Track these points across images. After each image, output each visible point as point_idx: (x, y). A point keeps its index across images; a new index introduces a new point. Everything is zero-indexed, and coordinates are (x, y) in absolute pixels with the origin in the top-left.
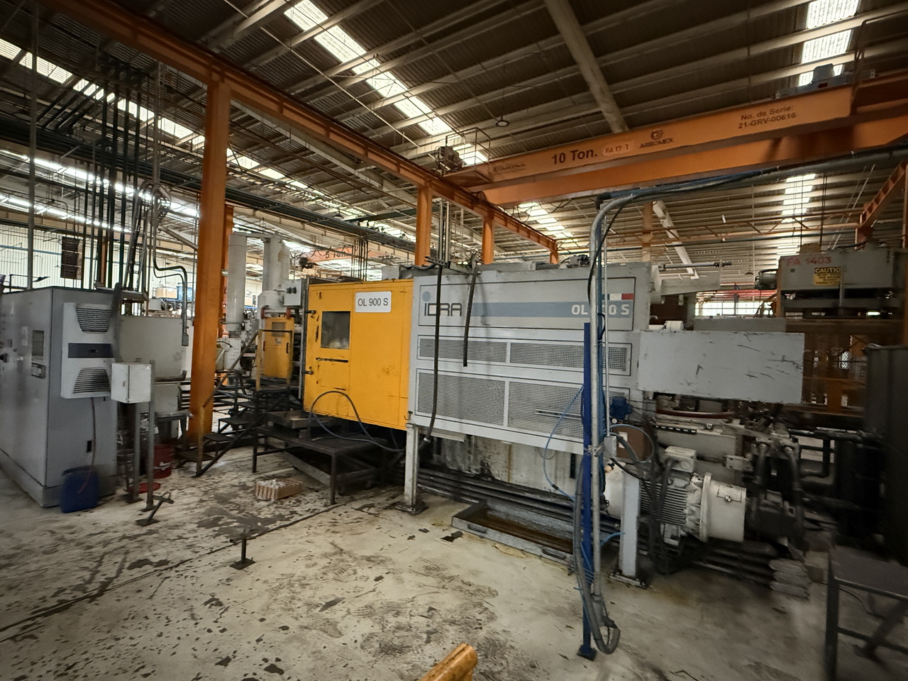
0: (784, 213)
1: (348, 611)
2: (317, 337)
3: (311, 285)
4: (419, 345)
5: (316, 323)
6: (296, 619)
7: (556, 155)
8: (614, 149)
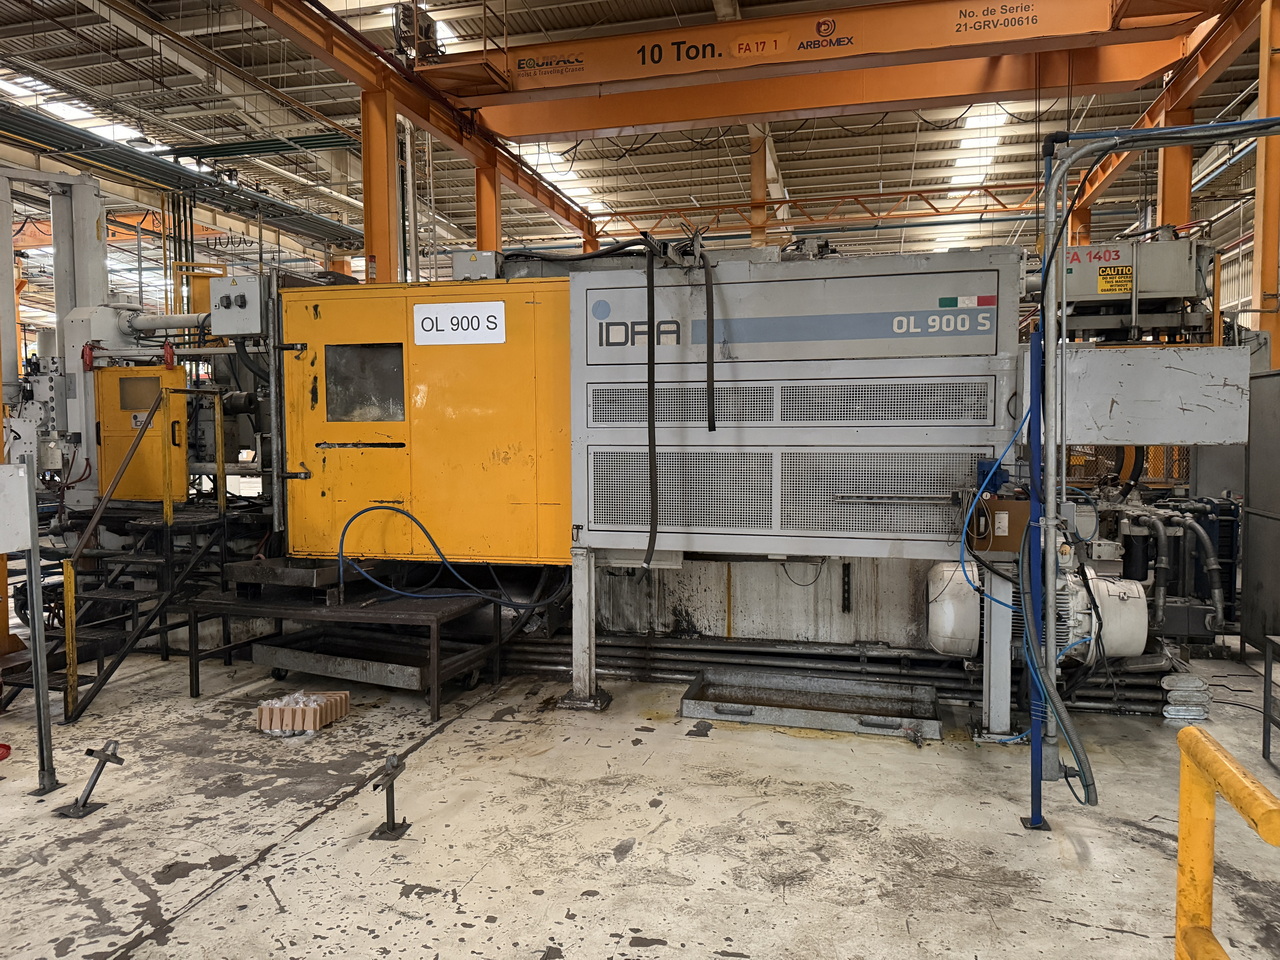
0: (955, 182)
1: (661, 851)
2: (315, 399)
3: (286, 290)
4: (590, 402)
5: (312, 371)
6: (594, 879)
7: (644, 47)
8: (753, 47)
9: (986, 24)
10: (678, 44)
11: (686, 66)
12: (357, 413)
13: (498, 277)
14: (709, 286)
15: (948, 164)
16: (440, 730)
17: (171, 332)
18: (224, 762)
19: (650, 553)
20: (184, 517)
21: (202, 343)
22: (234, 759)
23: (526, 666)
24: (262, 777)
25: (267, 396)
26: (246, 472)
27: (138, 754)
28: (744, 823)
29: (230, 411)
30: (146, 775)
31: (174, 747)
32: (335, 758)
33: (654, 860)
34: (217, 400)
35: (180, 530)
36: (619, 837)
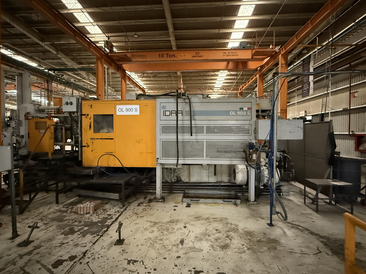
1: (191, 241)
2: (90, 127)
3: (83, 101)
4: (161, 129)
5: (90, 121)
6: (178, 252)
7: (160, 54)
8: (183, 56)
9: (229, 55)
10: (167, 54)
11: (169, 59)
12: (101, 131)
13: (136, 99)
14: (190, 103)
15: (214, 83)
16: (125, 210)
18: (68, 224)
19: (177, 164)
21: (58, 113)
22: (71, 222)
23: (142, 191)
24: (80, 227)
25: (77, 127)
26: (70, 145)
27: (42, 222)
28: (208, 231)
29: (66, 130)
30: (45, 229)
31: (53, 220)
32: (99, 220)
33: (191, 244)
34: (63, 127)
35: (53, 160)
36: (180, 238)
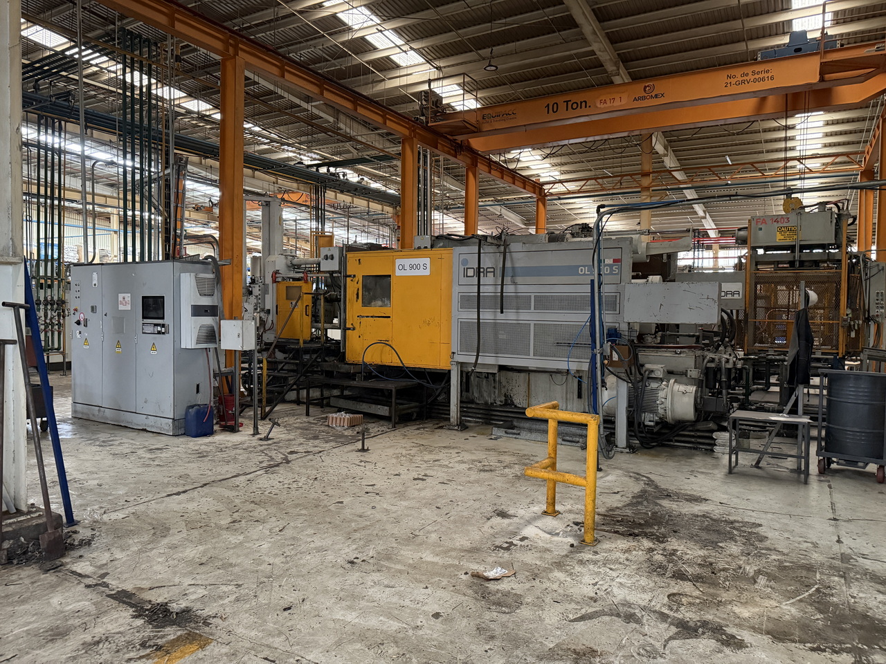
2: (358, 297)
3: (349, 253)
4: (459, 300)
5: (357, 286)
6: (422, 464)
7: (548, 105)
8: (608, 101)
9: (743, 82)
10: (567, 102)
11: (571, 113)
12: (373, 304)
13: (431, 247)
14: (505, 254)
16: (394, 430)
17: (307, 266)
18: (314, 432)
19: (476, 364)
20: (306, 345)
22: (318, 432)
24: (326, 437)
25: (340, 295)
26: (335, 327)
28: (486, 459)
30: (288, 433)
31: (298, 428)
33: (445, 463)
34: (322, 296)
35: (306, 351)
36: (438, 458)
